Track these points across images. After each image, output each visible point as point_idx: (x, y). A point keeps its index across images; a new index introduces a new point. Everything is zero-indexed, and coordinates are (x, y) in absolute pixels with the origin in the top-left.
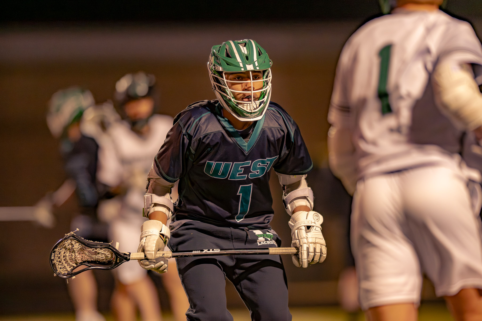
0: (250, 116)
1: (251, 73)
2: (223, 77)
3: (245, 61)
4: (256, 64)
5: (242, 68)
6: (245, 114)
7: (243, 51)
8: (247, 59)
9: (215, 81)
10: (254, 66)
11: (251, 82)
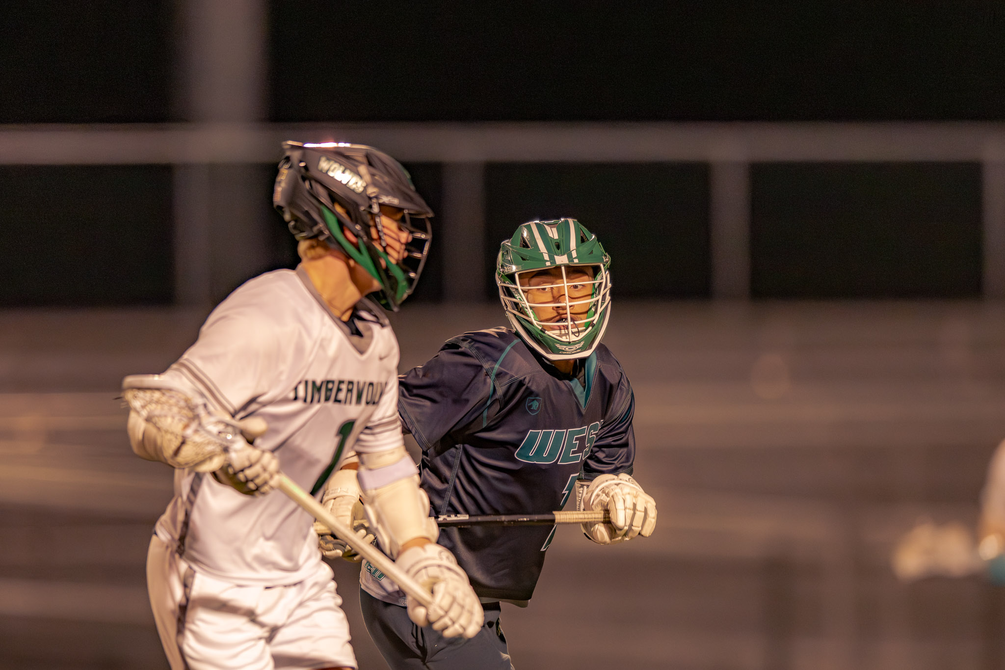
0: (567, 349)
1: (563, 268)
2: (515, 283)
3: (553, 250)
4: (574, 254)
5: (547, 261)
6: (558, 346)
7: (551, 235)
8: (559, 247)
9: (505, 295)
10: (570, 257)
11: (565, 284)
